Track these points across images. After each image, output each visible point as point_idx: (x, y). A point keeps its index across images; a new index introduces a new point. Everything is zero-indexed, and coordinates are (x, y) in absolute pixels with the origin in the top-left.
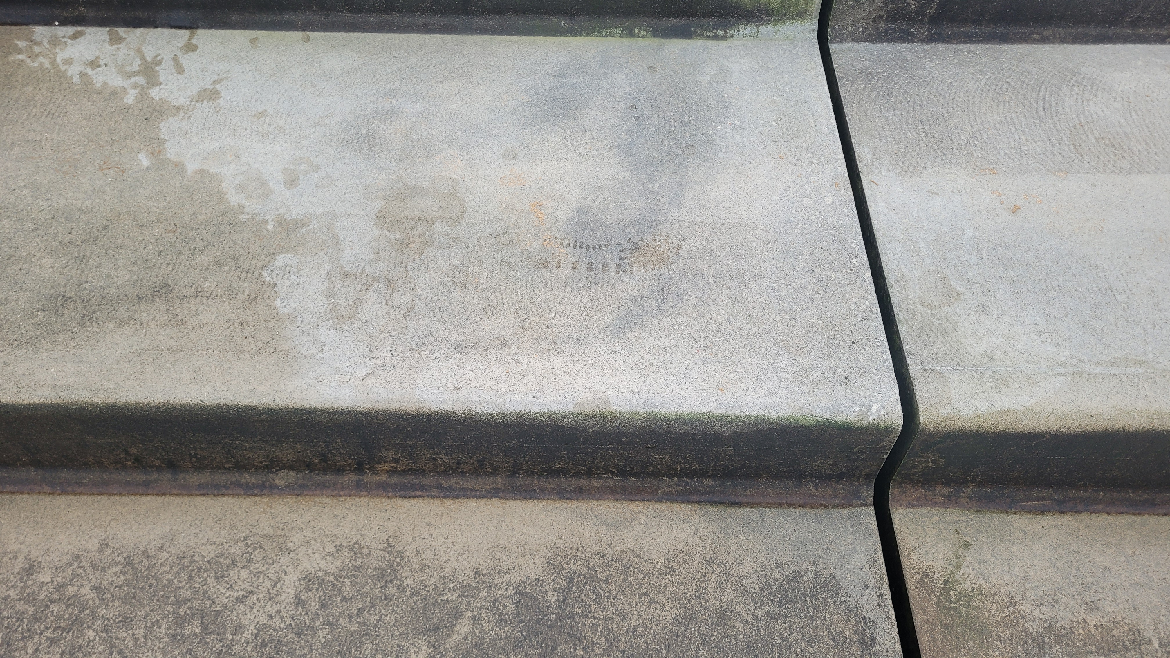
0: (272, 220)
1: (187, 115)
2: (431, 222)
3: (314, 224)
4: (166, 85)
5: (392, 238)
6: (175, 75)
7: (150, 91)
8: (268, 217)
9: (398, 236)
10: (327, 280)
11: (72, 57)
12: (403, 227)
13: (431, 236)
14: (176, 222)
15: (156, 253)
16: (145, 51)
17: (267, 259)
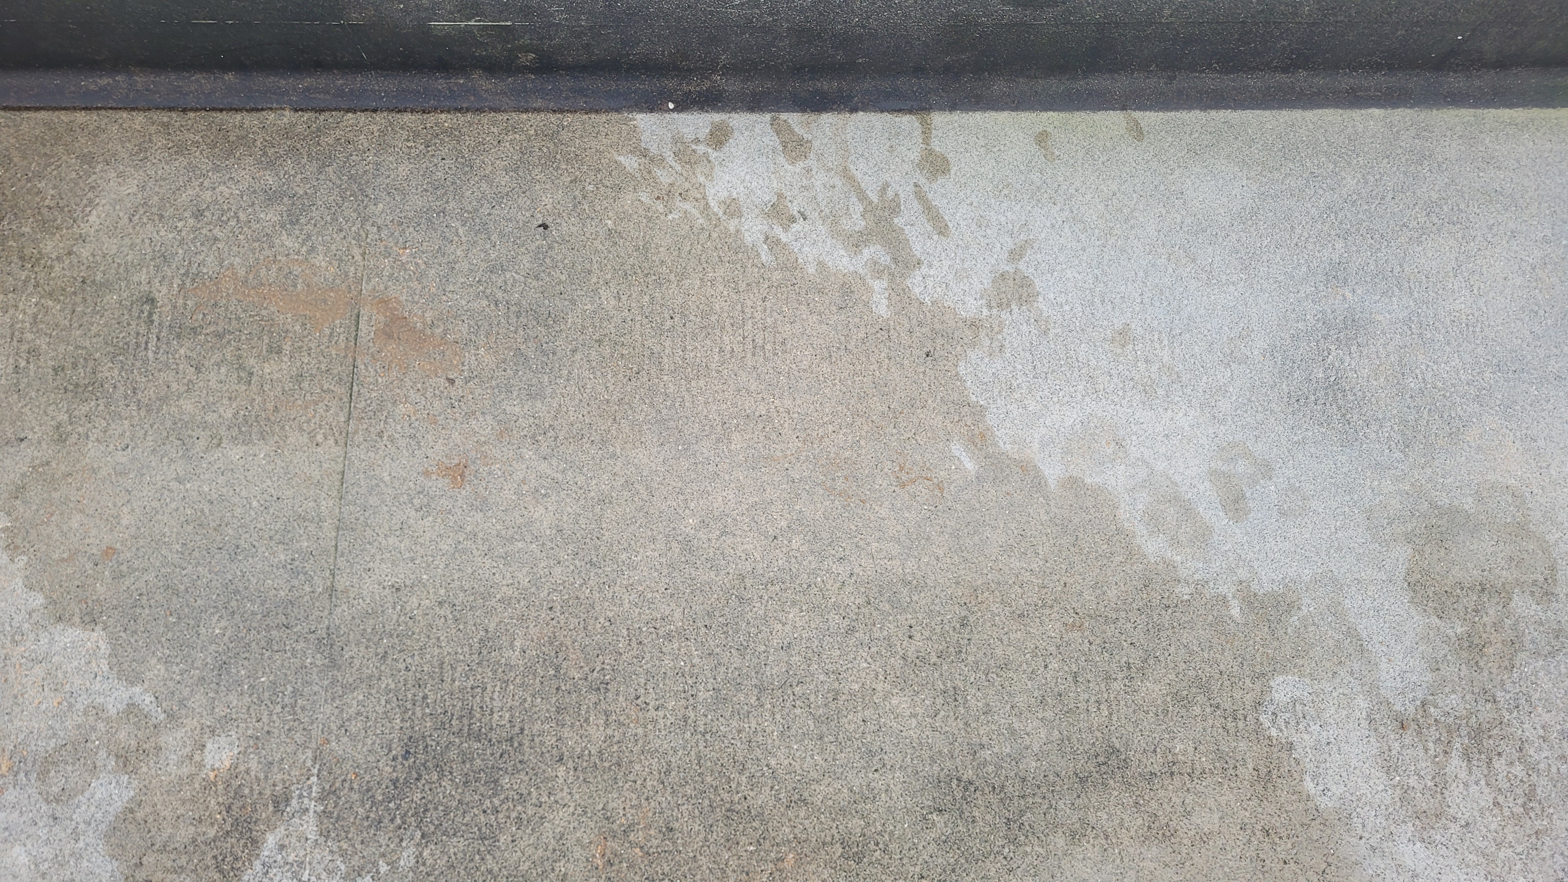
0: (1234, 597)
1: (996, 344)
2: (1503, 594)
3: (1308, 606)
4: (930, 266)
5: (1450, 632)
6: (935, 237)
7: (908, 282)
8: (1223, 589)
9: (1459, 630)
10: (1372, 733)
11: (735, 195)
12: (1460, 607)
13: (1514, 627)
14: (1074, 605)
15: (1070, 679)
16: (858, 175)
17: (1258, 686)
